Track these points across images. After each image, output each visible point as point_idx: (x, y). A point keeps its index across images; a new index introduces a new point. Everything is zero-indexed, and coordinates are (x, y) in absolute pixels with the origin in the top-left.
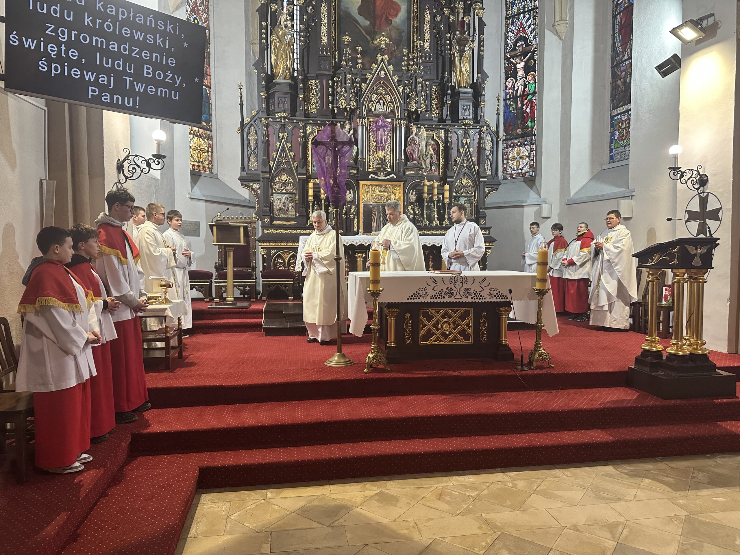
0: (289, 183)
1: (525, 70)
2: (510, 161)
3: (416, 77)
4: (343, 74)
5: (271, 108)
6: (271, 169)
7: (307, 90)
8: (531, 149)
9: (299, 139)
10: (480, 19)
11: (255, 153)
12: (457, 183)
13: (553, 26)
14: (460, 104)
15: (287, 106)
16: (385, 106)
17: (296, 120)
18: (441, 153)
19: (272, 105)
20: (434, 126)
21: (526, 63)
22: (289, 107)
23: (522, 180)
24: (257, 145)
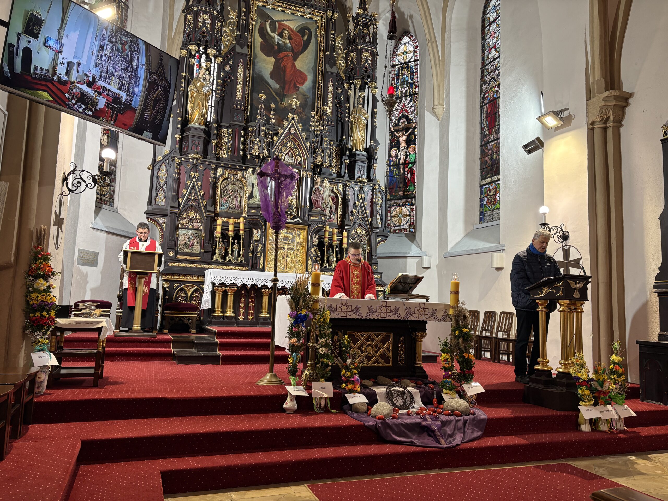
0: (196, 219)
1: (407, 143)
2: (393, 218)
3: (322, 136)
4: (258, 127)
5: (184, 149)
6: (179, 205)
7: (219, 136)
8: (411, 209)
9: (210, 179)
10: (374, 96)
11: (163, 189)
12: (353, 232)
13: (433, 109)
14: (357, 164)
15: (200, 149)
16: (293, 158)
17: (208, 162)
18: (339, 205)
19: (184, 147)
20: (334, 180)
21: (408, 137)
22: (202, 150)
23: (403, 235)
24: (166, 183)
